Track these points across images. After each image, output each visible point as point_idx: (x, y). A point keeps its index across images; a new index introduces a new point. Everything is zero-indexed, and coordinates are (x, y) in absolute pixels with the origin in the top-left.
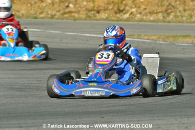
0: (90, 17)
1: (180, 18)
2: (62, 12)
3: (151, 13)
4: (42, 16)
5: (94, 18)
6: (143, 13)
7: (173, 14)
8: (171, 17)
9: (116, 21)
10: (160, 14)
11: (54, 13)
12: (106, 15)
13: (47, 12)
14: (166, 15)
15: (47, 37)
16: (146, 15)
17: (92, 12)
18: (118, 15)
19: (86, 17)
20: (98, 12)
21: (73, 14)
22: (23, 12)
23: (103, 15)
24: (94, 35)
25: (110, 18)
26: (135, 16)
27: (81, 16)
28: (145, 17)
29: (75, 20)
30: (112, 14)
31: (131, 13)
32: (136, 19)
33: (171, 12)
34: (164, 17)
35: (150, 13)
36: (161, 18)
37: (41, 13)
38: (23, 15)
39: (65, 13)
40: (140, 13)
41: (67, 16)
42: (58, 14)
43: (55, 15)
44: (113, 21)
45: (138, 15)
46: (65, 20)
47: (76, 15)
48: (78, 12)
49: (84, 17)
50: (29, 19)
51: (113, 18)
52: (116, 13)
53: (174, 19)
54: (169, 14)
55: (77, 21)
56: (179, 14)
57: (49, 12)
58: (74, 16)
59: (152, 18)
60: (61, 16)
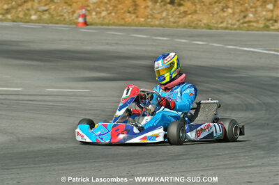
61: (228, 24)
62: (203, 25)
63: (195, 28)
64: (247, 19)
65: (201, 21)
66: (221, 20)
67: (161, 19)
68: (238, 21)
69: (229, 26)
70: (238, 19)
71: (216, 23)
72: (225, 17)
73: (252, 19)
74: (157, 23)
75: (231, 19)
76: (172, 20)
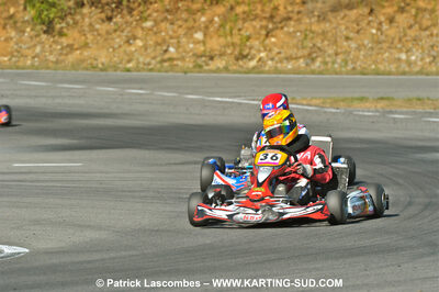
0: (200, 66)
1: (330, 65)
2: (159, 59)
3: (289, 59)
4: (130, 65)
5: (206, 68)
6: (276, 58)
7: (319, 59)
8: (318, 64)
9: (240, 73)
10: (302, 60)
11: (148, 60)
12: (224, 62)
13: (138, 59)
14: (309, 61)
15: (163, 104)
16: (281, 62)
17: (203, 59)
18: (241, 63)
19: (194, 67)
20: (212, 58)
21: (175, 62)
22: (103, 60)
23: (219, 63)
24: (228, 100)
25: (230, 68)
26: (265, 63)
27: (187, 64)
28: (279, 65)
29: (185, 73)
30: (232, 60)
31: (260, 59)
32: (267, 68)
33: (317, 57)
34: (307, 65)
35: (287, 58)
36: (303, 65)
37: (129, 61)
38: (103, 64)
39: (163, 61)
40: (272, 59)
41: (166, 64)
42: (153, 62)
43: (149, 64)
44: (235, 72)
45: (270, 62)
46: (170, 74)
47: (179, 63)
48: (183, 59)
49: (191, 65)
50: (119, 73)
51: (234, 67)
52: (237, 59)
53: (322, 67)
54: (313, 60)
55: (189, 75)
56: (328, 59)
57: (141, 60)
58: (177, 65)
59: (290, 67)
60: (159, 66)
61: (138, 63)
62: (100, 66)
63: (101, 70)
64: (166, 56)
65: (96, 60)
66: (126, 58)
67: (33, 58)
68: (154, 58)
69: (141, 66)
70: (153, 55)
71: (121, 63)
72: (132, 53)
73: (175, 56)
74: (29, 62)
75: (142, 55)
76: (52, 58)
